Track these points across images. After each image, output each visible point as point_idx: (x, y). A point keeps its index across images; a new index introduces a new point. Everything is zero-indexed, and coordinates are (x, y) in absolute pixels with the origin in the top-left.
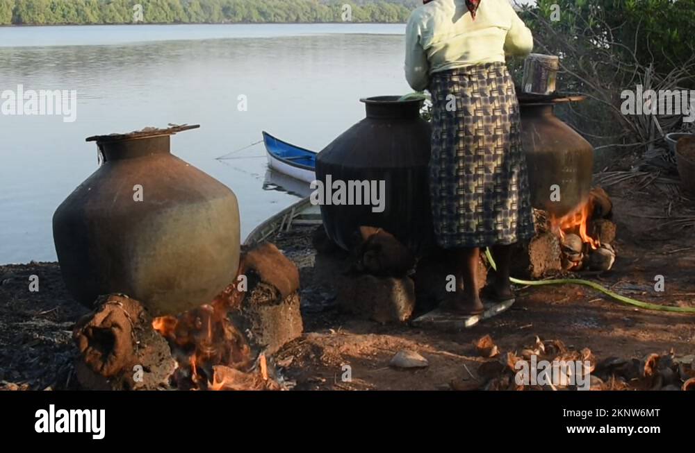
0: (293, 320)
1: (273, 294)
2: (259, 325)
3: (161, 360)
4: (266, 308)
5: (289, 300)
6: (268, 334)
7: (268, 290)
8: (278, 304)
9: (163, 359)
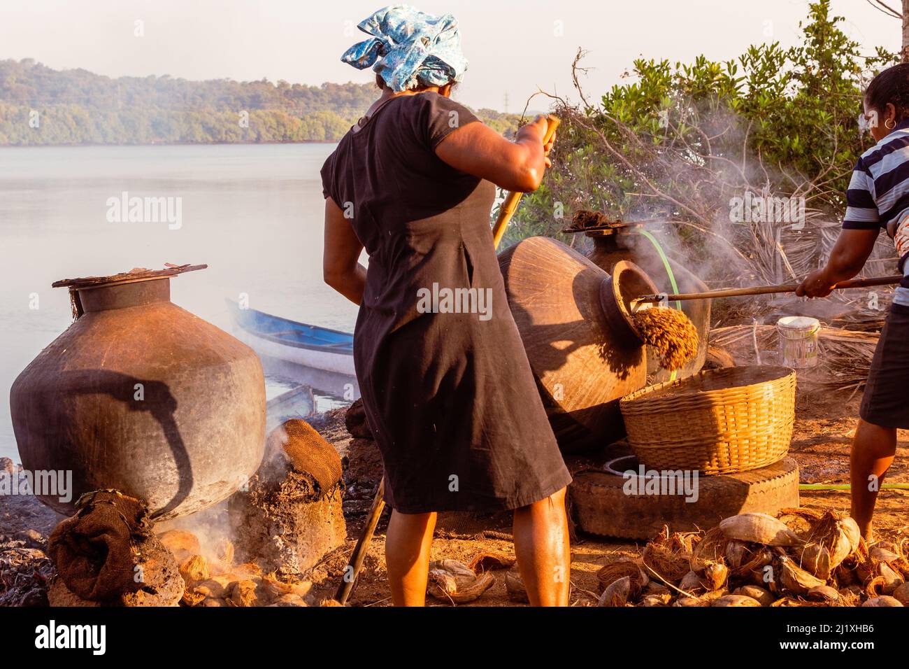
0: (335, 523)
1: (310, 486)
2: (293, 530)
3: (165, 579)
4: (301, 506)
5: (330, 495)
6: (304, 542)
7: (304, 482)
8: (316, 500)
9: (169, 577)
